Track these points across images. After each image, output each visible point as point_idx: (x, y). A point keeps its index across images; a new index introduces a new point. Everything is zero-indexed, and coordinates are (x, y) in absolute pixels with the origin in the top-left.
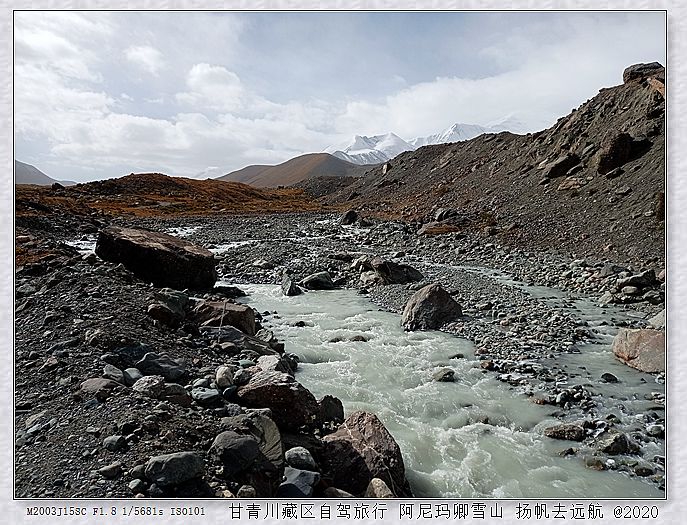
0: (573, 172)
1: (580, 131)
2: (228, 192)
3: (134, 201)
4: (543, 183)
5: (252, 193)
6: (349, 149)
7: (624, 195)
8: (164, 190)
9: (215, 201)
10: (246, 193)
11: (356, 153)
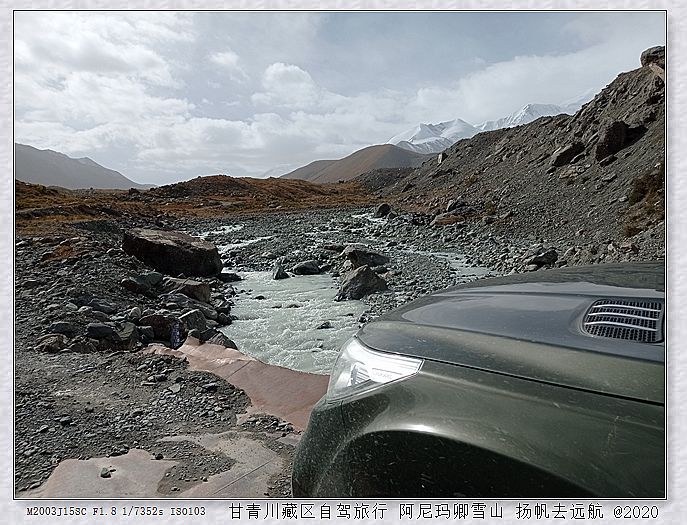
0: (576, 161)
1: (593, 118)
2: (288, 190)
3: (199, 202)
4: (549, 173)
5: (311, 189)
6: (414, 139)
7: (609, 181)
8: (227, 191)
9: (273, 199)
10: (305, 189)
11: (421, 142)
